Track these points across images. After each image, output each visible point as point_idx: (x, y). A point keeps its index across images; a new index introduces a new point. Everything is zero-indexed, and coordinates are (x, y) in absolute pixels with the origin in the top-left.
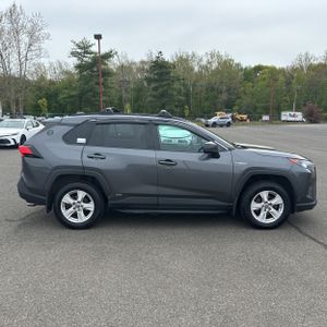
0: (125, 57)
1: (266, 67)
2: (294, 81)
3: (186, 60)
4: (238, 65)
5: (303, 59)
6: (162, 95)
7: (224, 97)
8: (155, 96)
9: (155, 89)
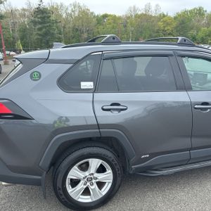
0: (10, 5)
1: (110, 15)
2: (128, 25)
3: (57, 9)
4: (92, 13)
5: (132, 10)
6: (46, 34)
7: (85, 35)
8: (40, 35)
9: (40, 29)
